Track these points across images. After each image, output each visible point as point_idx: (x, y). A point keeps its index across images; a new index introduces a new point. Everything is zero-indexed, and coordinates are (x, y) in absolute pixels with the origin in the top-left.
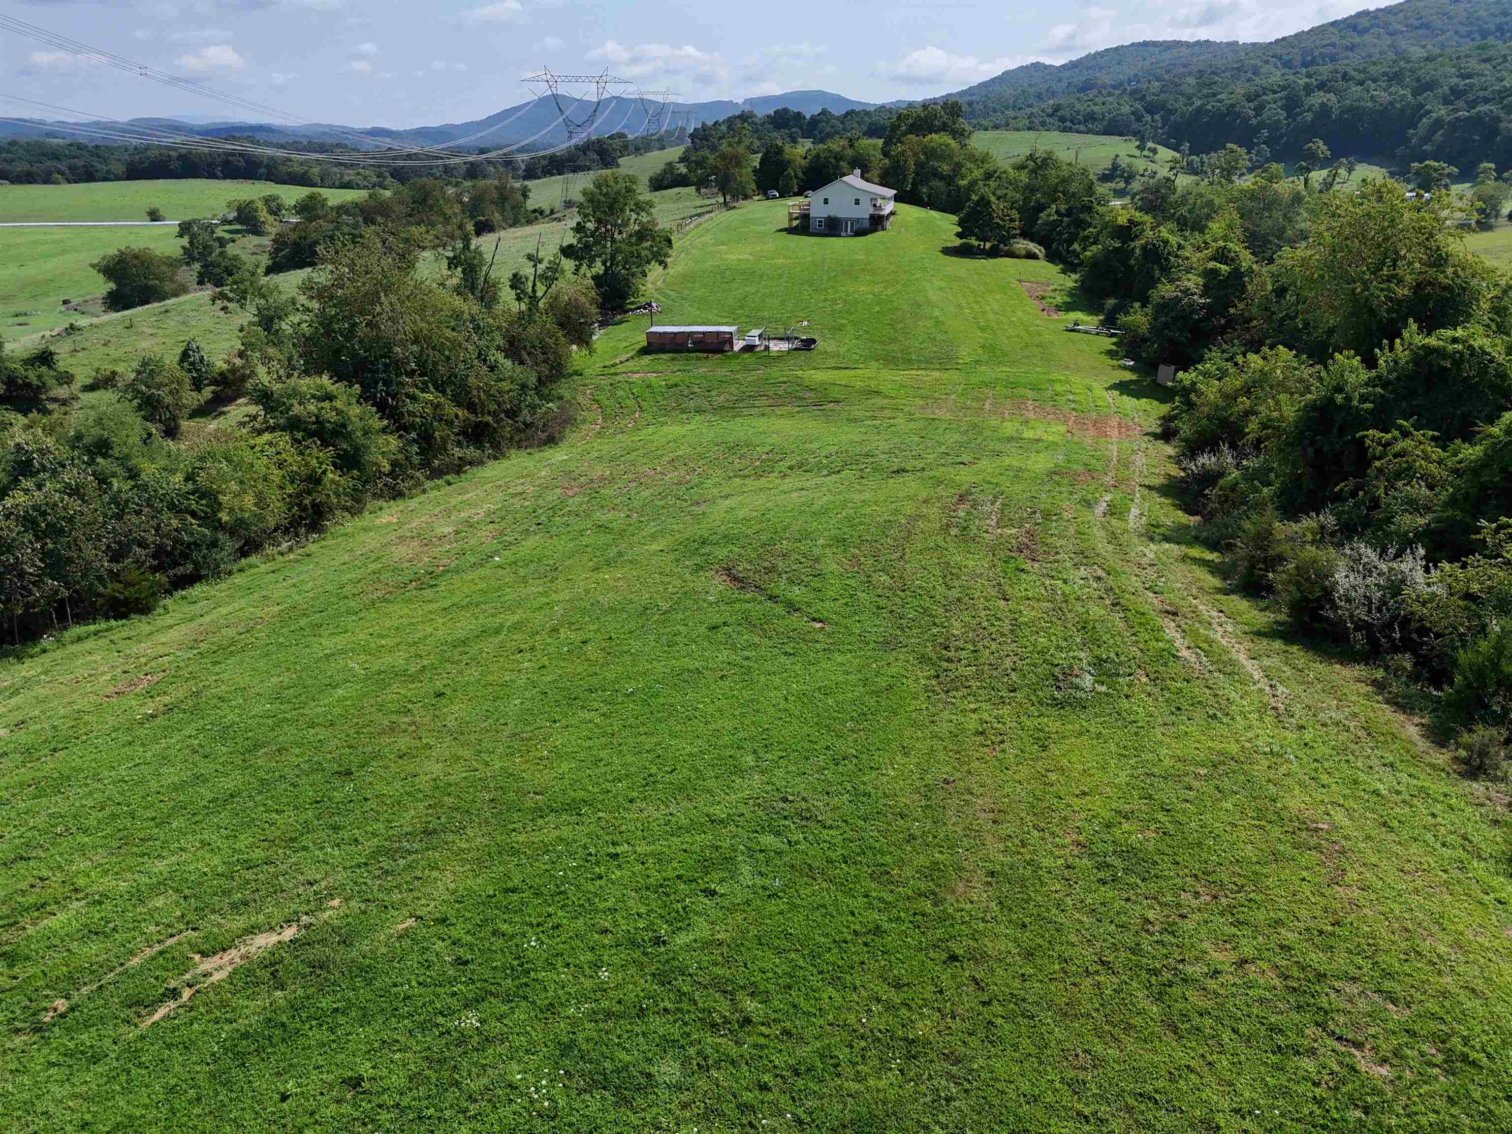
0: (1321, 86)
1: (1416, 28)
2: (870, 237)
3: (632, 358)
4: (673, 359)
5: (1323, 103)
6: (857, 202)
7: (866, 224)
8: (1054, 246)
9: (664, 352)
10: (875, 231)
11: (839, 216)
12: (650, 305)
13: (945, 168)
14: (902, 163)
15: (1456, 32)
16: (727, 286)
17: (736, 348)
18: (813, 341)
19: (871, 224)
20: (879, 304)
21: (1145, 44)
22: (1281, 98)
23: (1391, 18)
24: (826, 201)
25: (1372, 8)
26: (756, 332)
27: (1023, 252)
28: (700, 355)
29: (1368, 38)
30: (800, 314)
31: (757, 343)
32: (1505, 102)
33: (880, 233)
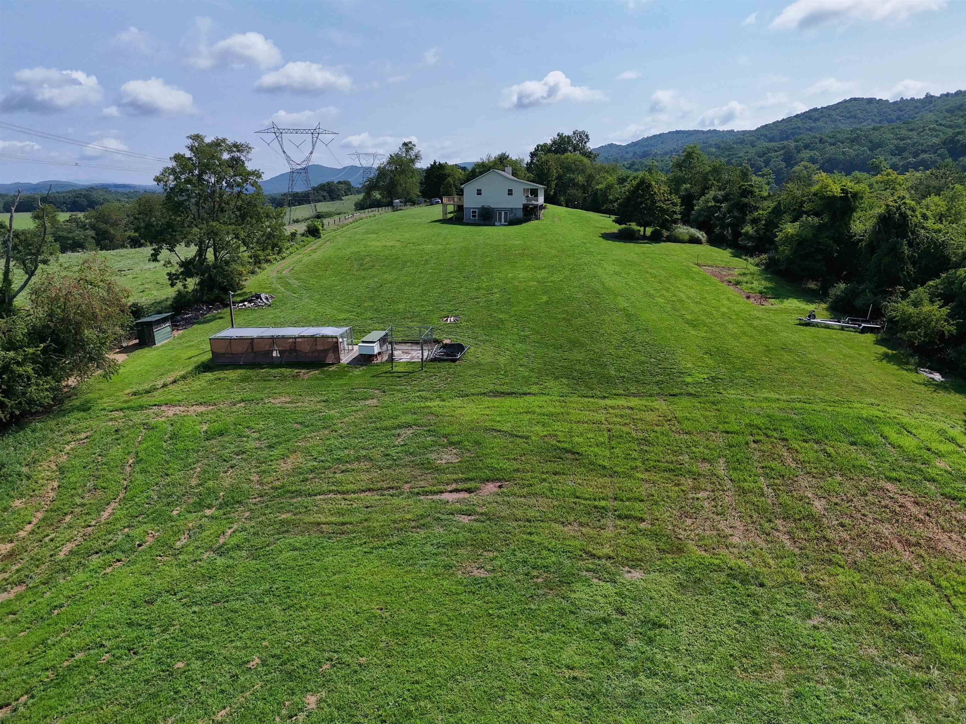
0: (806, 147)
1: (848, 118)
2: (525, 226)
3: (184, 377)
4: (244, 379)
5: (811, 156)
6: (510, 192)
7: (520, 214)
8: (717, 230)
9: (235, 366)
10: (529, 220)
11: (492, 206)
12: (258, 297)
13: (580, 179)
14: (546, 171)
15: (873, 120)
16: (363, 273)
17: (345, 359)
18: (460, 348)
19: (525, 215)
20: (545, 292)
21: (677, 132)
22: (781, 155)
23: (833, 113)
24: (479, 192)
25: (819, 107)
26: (377, 335)
27: (687, 238)
28: (287, 371)
29: (820, 124)
30: (444, 307)
31: (376, 349)
32: (939, 152)
33: (534, 222)
